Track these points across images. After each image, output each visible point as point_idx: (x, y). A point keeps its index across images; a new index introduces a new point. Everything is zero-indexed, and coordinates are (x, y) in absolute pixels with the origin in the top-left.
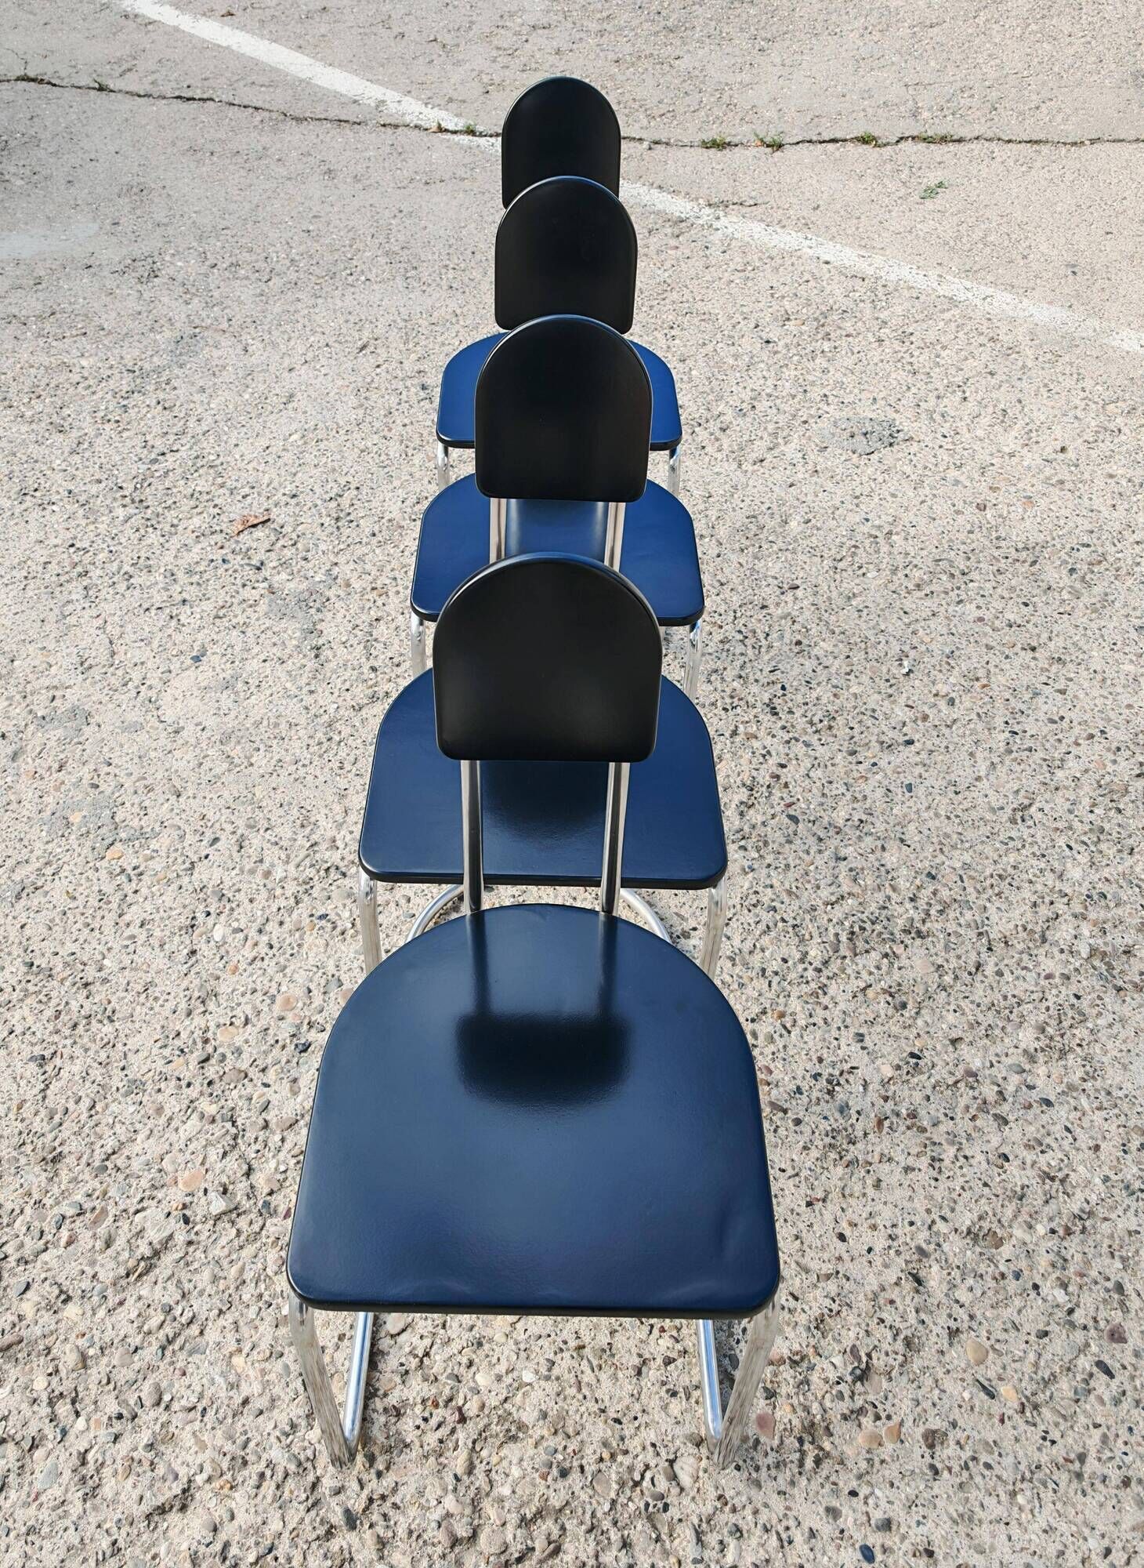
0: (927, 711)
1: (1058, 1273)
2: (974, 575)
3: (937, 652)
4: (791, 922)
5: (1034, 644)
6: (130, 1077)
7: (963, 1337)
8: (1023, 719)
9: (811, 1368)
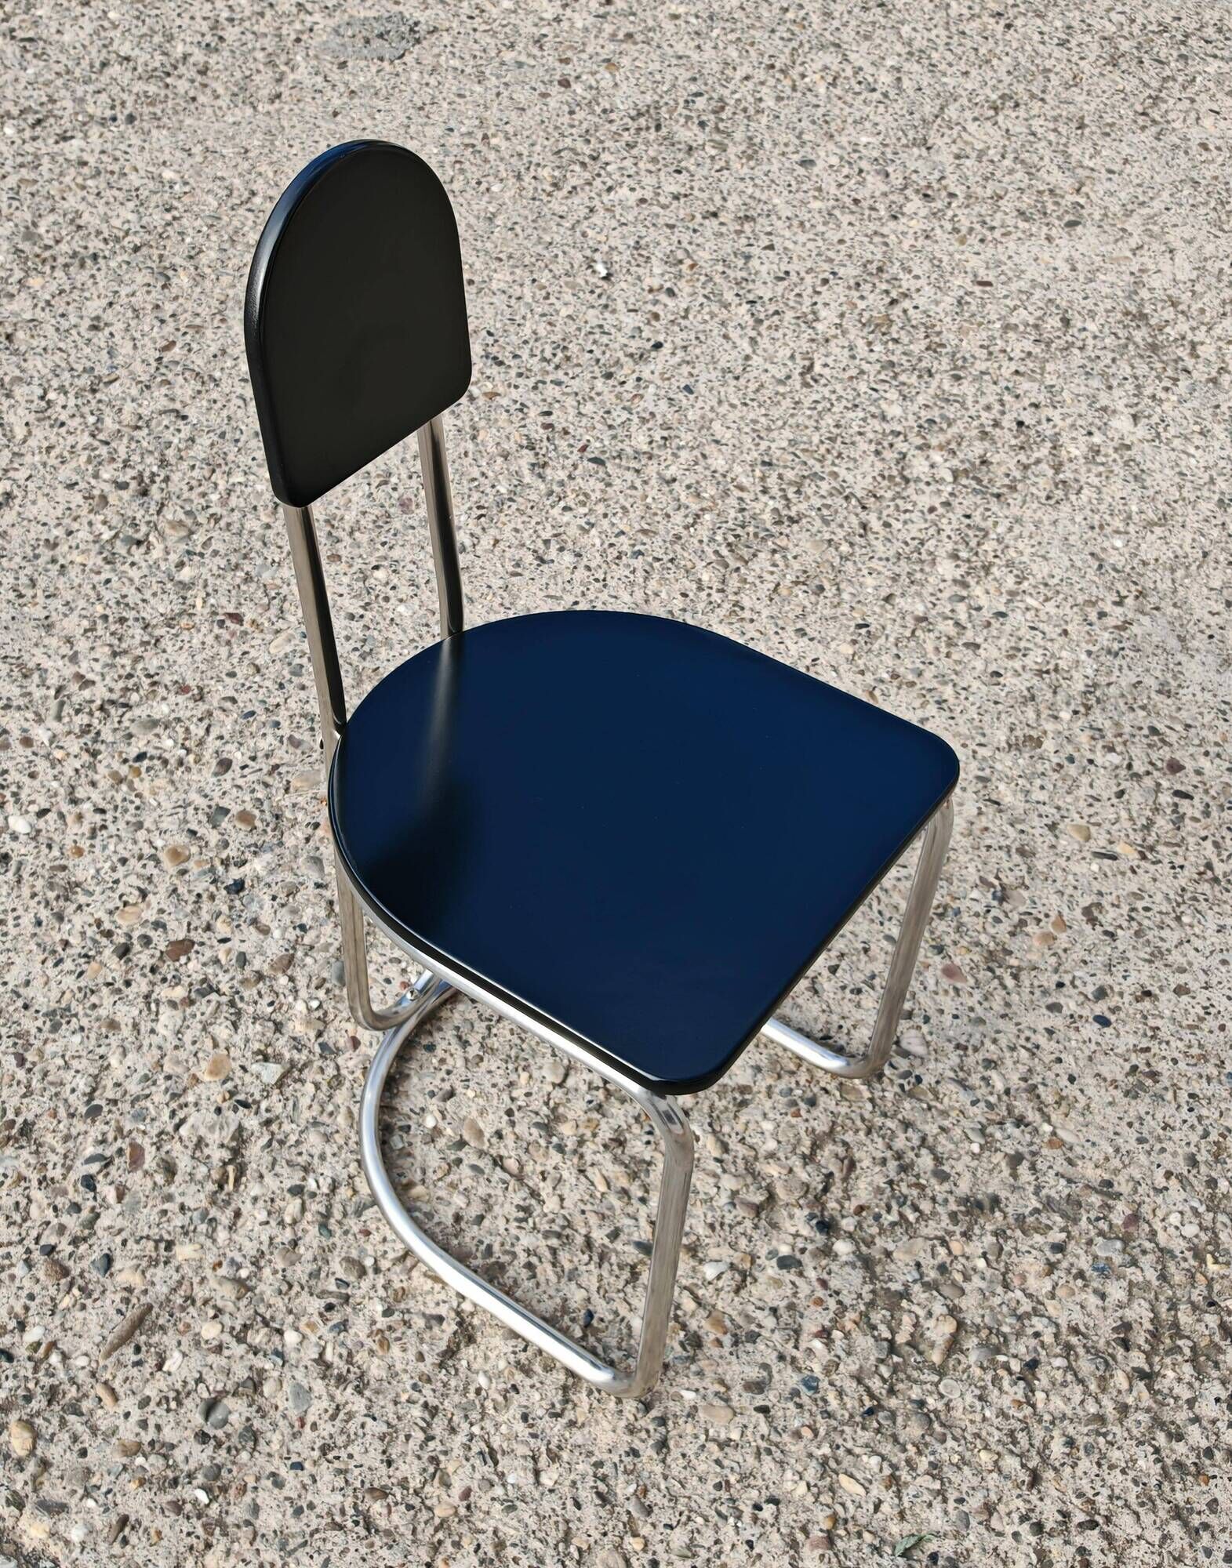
0: (655, 309)
1: (1101, 743)
2: (605, 157)
3: (622, 248)
4: (666, 558)
5: (712, 209)
6: (44, 1010)
7: (1061, 826)
8: (751, 286)
9: (958, 912)
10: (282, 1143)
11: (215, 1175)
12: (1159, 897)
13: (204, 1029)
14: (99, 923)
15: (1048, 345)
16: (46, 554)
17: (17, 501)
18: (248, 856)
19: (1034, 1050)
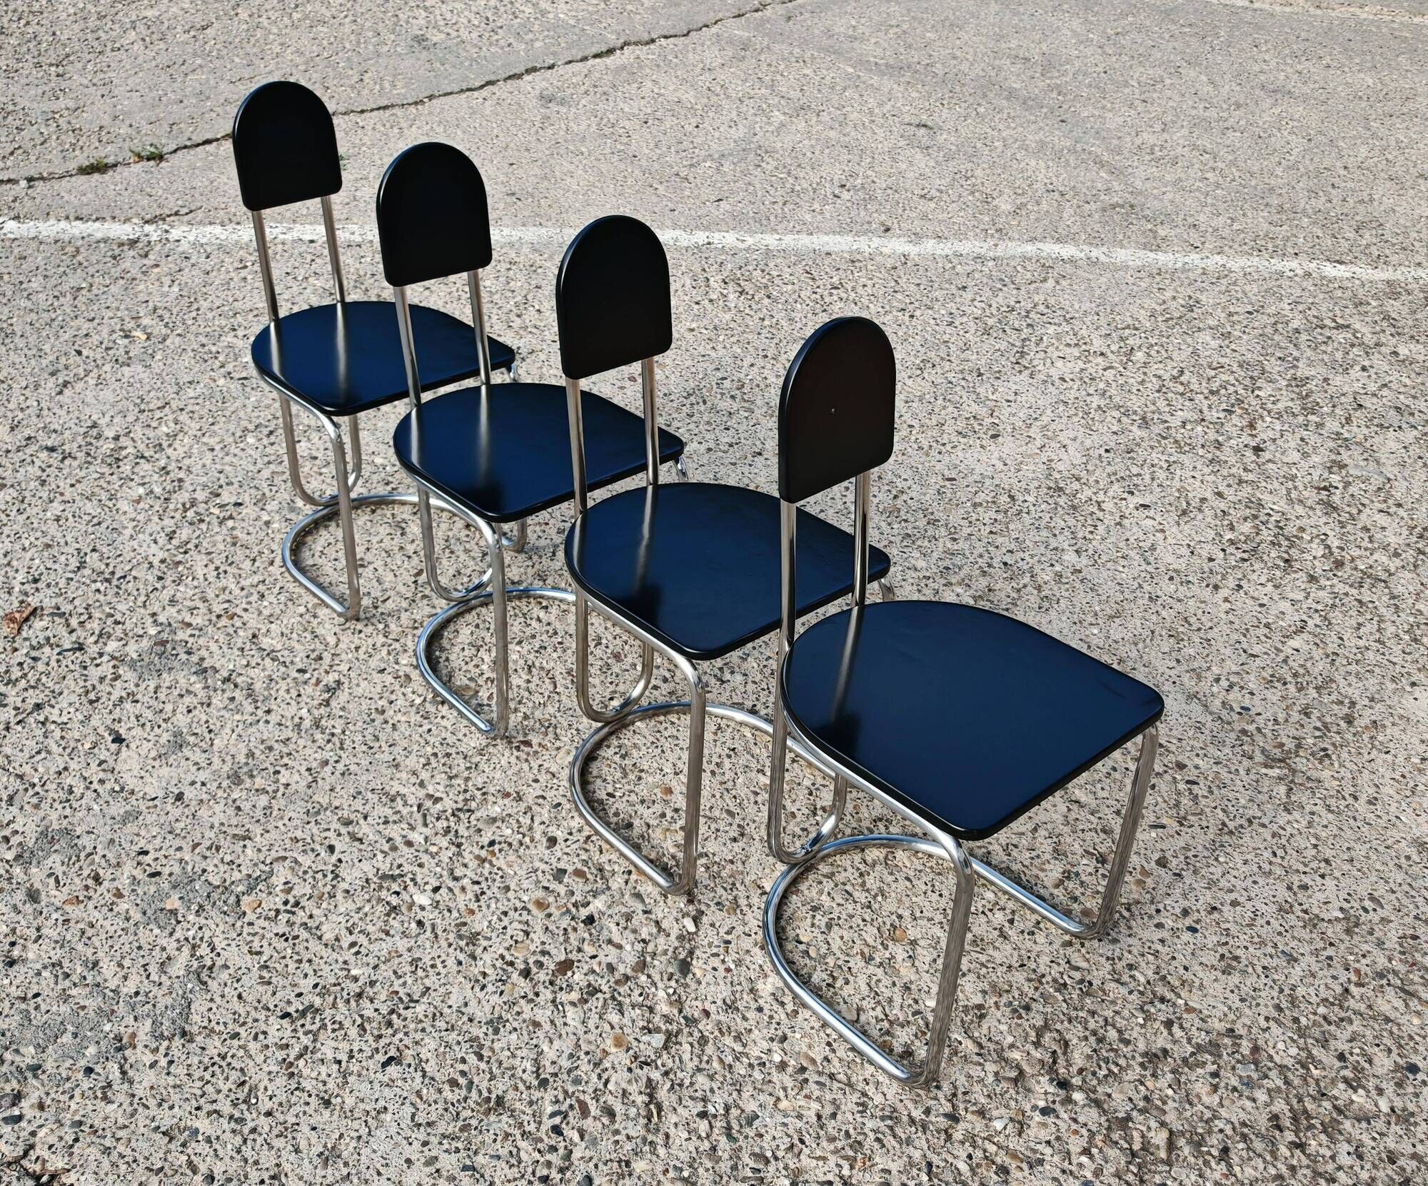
10: (681, 1085)
11: (643, 1113)
12: (1200, 848)
13: (600, 1018)
14: (502, 957)
15: (1006, 512)
16: (379, 719)
17: (346, 685)
18: (590, 898)
19: (1156, 954)
